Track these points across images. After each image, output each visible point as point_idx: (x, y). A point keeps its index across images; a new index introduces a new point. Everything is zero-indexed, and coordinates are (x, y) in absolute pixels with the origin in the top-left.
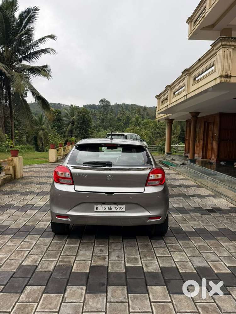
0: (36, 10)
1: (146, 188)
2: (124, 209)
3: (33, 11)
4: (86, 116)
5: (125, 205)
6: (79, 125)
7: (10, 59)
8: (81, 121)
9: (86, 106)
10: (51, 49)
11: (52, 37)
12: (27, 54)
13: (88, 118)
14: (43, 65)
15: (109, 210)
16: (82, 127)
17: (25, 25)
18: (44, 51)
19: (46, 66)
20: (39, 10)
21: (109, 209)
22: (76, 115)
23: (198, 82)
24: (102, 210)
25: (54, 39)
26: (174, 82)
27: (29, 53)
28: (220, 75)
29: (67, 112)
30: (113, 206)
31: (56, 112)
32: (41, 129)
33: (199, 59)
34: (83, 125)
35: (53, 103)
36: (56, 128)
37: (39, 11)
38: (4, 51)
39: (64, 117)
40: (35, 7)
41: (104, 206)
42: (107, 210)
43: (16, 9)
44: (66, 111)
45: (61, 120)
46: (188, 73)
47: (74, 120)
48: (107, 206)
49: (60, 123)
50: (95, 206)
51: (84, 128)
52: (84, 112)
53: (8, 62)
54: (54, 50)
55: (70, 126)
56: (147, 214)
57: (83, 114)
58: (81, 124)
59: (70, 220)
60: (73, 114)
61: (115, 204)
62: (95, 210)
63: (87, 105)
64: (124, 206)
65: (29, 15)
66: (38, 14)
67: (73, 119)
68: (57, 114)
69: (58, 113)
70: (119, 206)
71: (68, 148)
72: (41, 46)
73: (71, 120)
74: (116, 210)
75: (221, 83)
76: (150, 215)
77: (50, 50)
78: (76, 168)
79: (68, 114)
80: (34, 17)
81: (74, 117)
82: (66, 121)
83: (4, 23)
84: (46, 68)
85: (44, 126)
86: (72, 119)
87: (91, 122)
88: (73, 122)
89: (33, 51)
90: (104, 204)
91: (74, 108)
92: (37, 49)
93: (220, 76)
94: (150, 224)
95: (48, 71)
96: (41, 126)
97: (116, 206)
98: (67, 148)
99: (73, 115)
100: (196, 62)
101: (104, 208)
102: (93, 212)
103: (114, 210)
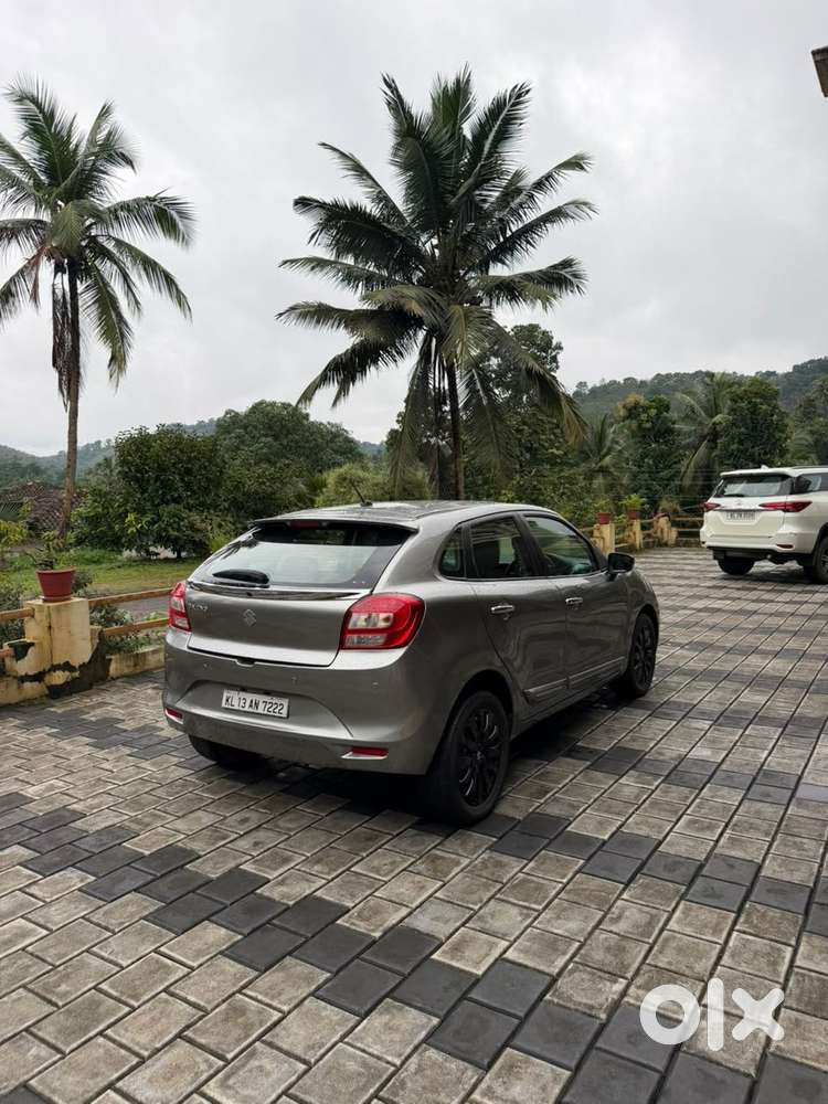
0: (519, 96)
1: (342, 654)
2: (284, 712)
3: (512, 101)
4: (764, 407)
5: (287, 700)
6: (735, 446)
7: (450, 269)
8: (743, 430)
9: (804, 365)
10: (577, 204)
11: (576, 163)
12: (502, 240)
13: (772, 415)
14: (557, 261)
15: (251, 710)
16: (747, 450)
17: (489, 152)
18: (556, 215)
19: (567, 264)
20: (528, 92)
21: (251, 706)
22: (726, 411)
24: (236, 707)
25: (582, 168)
27: (509, 234)
29: (692, 402)
30: (261, 698)
31: (650, 408)
32: (598, 471)
34: (748, 444)
35: (677, 375)
36: (651, 462)
37: (529, 94)
38: (436, 247)
39: (683, 419)
40: (516, 87)
41: (243, 695)
42: (246, 709)
43: (468, 109)
44: (688, 399)
45: (670, 431)
47: (718, 428)
48: (249, 697)
49: (666, 443)
50: (226, 694)
51: (752, 455)
52: (756, 394)
53: (445, 278)
54: (585, 204)
55: (702, 449)
56: (341, 733)
57: (749, 403)
58: (741, 442)
60: (716, 406)
61: (267, 693)
62: (223, 705)
63: (811, 362)
64: (285, 702)
65: (501, 117)
66: (527, 104)
67: (714, 424)
68: (653, 412)
69: (656, 408)
70: (275, 700)
71: (601, 533)
72: (545, 203)
73: (706, 431)
74: (266, 712)
76: (350, 738)
77: (572, 207)
79: (697, 407)
80: (516, 119)
81: (718, 418)
82: (689, 434)
83: (426, 166)
84: (569, 269)
85: (607, 460)
86: (709, 422)
87: (782, 428)
88: (714, 436)
89: (521, 225)
90: (244, 689)
91: (718, 384)
92: (531, 216)
94: (350, 767)
95: (575, 276)
96: (601, 460)
97: (267, 699)
98: (596, 533)
99: (712, 410)
101: (242, 702)
102: (218, 708)
103: (260, 710)
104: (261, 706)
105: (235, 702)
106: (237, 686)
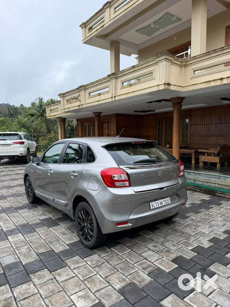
2: (170, 202)
5: (169, 198)
15: (161, 205)
21: (160, 204)
23: (131, 86)
24: (156, 207)
26: (92, 83)
28: (163, 82)
30: (162, 200)
33: (133, 66)
41: (156, 202)
42: (160, 206)
46: (115, 76)
48: (159, 201)
59: (131, 225)
61: (163, 198)
62: (152, 208)
70: (166, 199)
74: (165, 204)
75: (165, 89)
78: (131, 168)
90: (156, 200)
93: (164, 84)
97: (164, 200)
100: (128, 68)
101: (157, 205)
102: (151, 210)
103: (164, 204)
104: (163, 203)
105: (155, 205)
106: (152, 200)
